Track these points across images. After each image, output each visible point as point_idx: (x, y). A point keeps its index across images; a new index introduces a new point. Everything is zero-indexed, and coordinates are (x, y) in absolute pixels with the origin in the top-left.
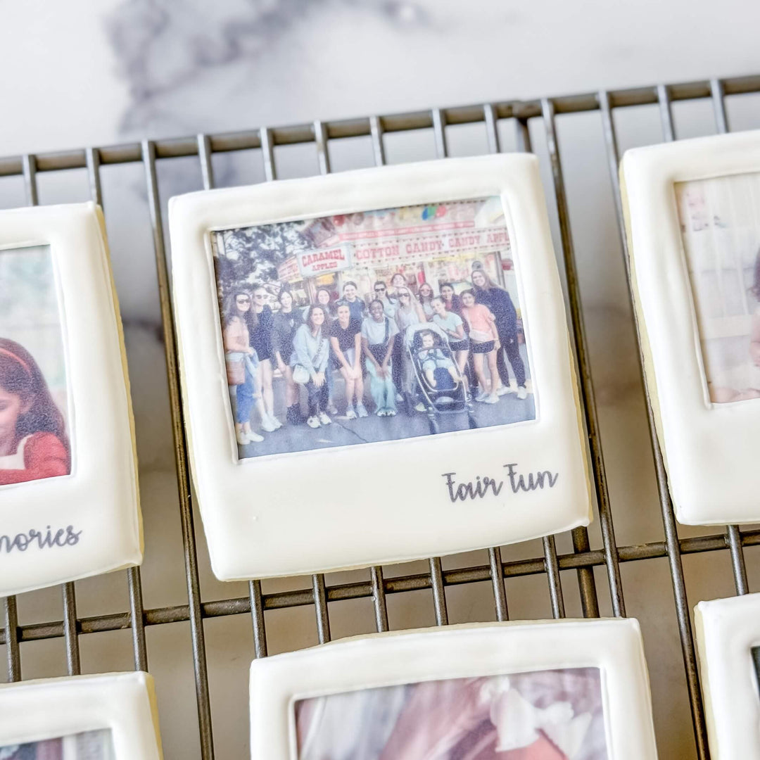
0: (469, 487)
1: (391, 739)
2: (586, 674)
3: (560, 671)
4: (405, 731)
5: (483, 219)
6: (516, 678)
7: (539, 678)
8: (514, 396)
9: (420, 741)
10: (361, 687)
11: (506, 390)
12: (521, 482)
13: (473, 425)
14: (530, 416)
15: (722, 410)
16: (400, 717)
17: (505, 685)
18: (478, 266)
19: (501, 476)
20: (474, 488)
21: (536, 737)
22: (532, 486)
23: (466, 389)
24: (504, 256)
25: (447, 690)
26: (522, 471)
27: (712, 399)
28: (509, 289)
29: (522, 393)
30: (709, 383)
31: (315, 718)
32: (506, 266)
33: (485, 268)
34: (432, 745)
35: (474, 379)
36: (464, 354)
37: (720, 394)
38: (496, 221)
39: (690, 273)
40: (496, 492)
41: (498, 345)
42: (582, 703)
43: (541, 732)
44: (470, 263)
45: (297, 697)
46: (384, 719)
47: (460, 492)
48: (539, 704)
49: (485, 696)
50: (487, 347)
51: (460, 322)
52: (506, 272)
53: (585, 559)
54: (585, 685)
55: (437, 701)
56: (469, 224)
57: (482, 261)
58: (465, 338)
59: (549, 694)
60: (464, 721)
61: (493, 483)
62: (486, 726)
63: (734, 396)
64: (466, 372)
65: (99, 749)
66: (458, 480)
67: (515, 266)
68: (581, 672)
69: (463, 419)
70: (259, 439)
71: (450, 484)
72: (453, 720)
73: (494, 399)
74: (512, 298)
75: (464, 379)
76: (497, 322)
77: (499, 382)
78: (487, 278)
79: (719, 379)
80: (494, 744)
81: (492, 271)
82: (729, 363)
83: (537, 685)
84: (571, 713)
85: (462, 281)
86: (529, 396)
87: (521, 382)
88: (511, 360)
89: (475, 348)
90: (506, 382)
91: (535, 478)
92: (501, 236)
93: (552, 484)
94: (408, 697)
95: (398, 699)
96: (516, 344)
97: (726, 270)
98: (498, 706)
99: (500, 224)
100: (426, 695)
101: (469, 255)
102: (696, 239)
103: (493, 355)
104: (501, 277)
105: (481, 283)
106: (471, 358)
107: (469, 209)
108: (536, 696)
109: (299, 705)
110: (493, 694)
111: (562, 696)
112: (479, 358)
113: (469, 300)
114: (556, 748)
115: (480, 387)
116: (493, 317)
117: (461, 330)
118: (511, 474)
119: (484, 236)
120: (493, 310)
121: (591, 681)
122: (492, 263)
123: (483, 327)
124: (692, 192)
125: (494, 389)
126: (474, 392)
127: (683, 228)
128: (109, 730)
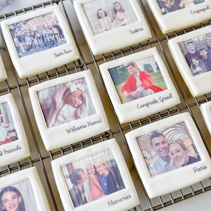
0: (58, 55)
1: (53, 94)
2: (83, 78)
3: (79, 79)
4: (55, 93)
5: (52, 15)
6: (72, 81)
7: (75, 81)
8: (63, 40)
9: (58, 93)
10: (47, 88)
11: (61, 40)
12: (67, 52)
13: (57, 46)
14: (66, 42)
15: (96, 36)
16: (54, 91)
17: (70, 83)
18: (53, 22)
19: (63, 52)
20: (59, 54)
21: (77, 89)
22: (68, 52)
23: (55, 41)
24: (57, 20)
25: (61, 85)
26: (66, 51)
27: (94, 34)
28: (59, 25)
29: (64, 40)
30: (94, 32)
31: (40, 94)
32: (58, 22)
33: (54, 23)
34: (60, 94)
35: (56, 39)
36: (53, 36)
37: (95, 34)
38: (54, 15)
39: (87, 17)
40: (63, 55)
41: (59, 33)
42: (83, 83)
43: (77, 88)
44: (52, 22)
45: (37, 91)
46: (52, 92)
47: (57, 56)
48: (76, 84)
49: (67, 85)
50: (57, 34)
51: (52, 31)
52: (58, 23)
53: (81, 66)
54: (83, 80)
55: (60, 87)
56: (50, 17)
57: (53, 21)
58: (53, 33)
59: (77, 83)
60: (65, 89)
61: (62, 53)
62: (68, 89)
63: (98, 33)
64: (54, 38)
65: (6, 105)
66: (56, 54)
67: (59, 21)
68: (82, 78)
69: (55, 45)
70: (23, 54)
71: (55, 55)
72: (63, 90)
73: (60, 41)
74: (59, 26)
75: (54, 39)
76: (58, 30)
77: (60, 39)
78: (55, 24)
79: (95, 32)
80: (70, 92)
81: (55, 23)
82: (96, 29)
83: (75, 82)
84: (82, 85)
85: (51, 25)
86: (65, 40)
87: (64, 38)
88: (61, 35)
89: (55, 34)
90: (61, 38)
91: (69, 51)
92: (56, 17)
93: (71, 51)
94: (55, 88)
95: (53, 88)
96: (62, 33)
97: (93, 16)
98: (70, 86)
99: (55, 16)
100: (58, 87)
101: (51, 21)
102: (87, 12)
103: (58, 35)
104: (57, 23)
105: (54, 25)
106: (55, 36)
107: (50, 14)
108: (76, 83)
109: (37, 92)
110: (68, 85)
111: (80, 83)
112: (56, 36)
113: (53, 28)
114: (80, 90)
115: (57, 40)
116: (57, 29)
117: (52, 32)
118: (65, 51)
119: (53, 18)
120: (57, 28)
121: (84, 79)
122: (55, 22)
123: (56, 31)
124: (85, 5)
125: (59, 40)
126: (56, 41)
127: (85, 11)
128: (7, 102)
